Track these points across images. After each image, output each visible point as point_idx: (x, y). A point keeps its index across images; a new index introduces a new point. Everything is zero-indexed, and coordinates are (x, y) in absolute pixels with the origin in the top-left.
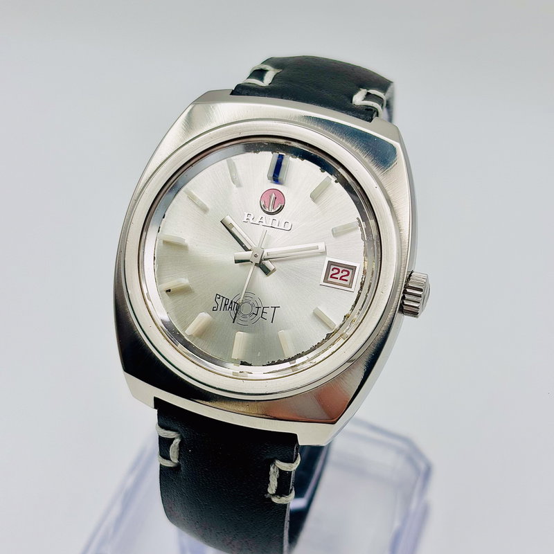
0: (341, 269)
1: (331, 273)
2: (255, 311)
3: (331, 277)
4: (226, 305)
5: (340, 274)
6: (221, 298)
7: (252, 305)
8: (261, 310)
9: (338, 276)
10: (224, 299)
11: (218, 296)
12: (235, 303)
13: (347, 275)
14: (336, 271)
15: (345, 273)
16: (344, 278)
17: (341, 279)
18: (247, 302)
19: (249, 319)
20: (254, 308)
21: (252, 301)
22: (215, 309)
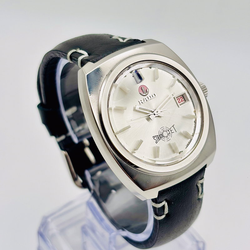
2: (168, 132)
3: (179, 103)
4: (158, 138)
5: (180, 100)
7: (166, 131)
8: (170, 130)
9: (180, 101)
10: (156, 136)
12: (161, 135)
14: (178, 100)
15: (181, 98)
16: (182, 100)
17: (182, 101)
18: (164, 131)
19: (169, 136)
20: (167, 132)
21: (165, 130)
22: (157, 142)
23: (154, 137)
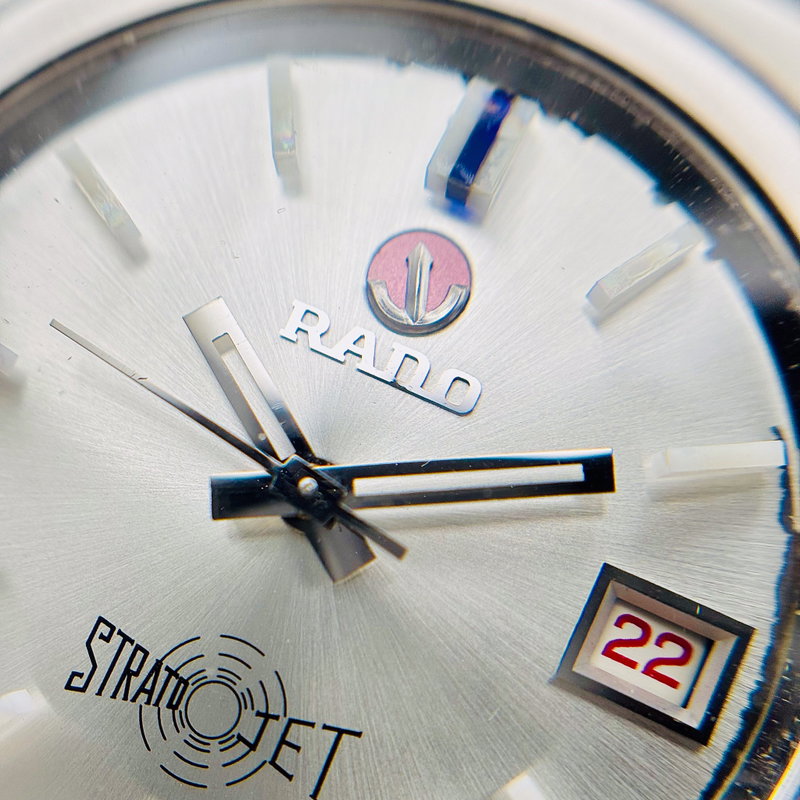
0: (657, 630)
1: (614, 633)
2: (249, 727)
3: (608, 652)
4: (128, 673)
5: (650, 652)
6: (117, 639)
7: (244, 701)
8: (275, 729)
9: (642, 655)
10: (129, 648)
11: (104, 628)
12: (172, 673)
13: (681, 661)
15: (673, 650)
16: (661, 669)
17: (649, 670)
18: (226, 680)
19: (216, 756)
20: (248, 714)
21: (247, 681)
22: (78, 682)
23: (104, 629)
